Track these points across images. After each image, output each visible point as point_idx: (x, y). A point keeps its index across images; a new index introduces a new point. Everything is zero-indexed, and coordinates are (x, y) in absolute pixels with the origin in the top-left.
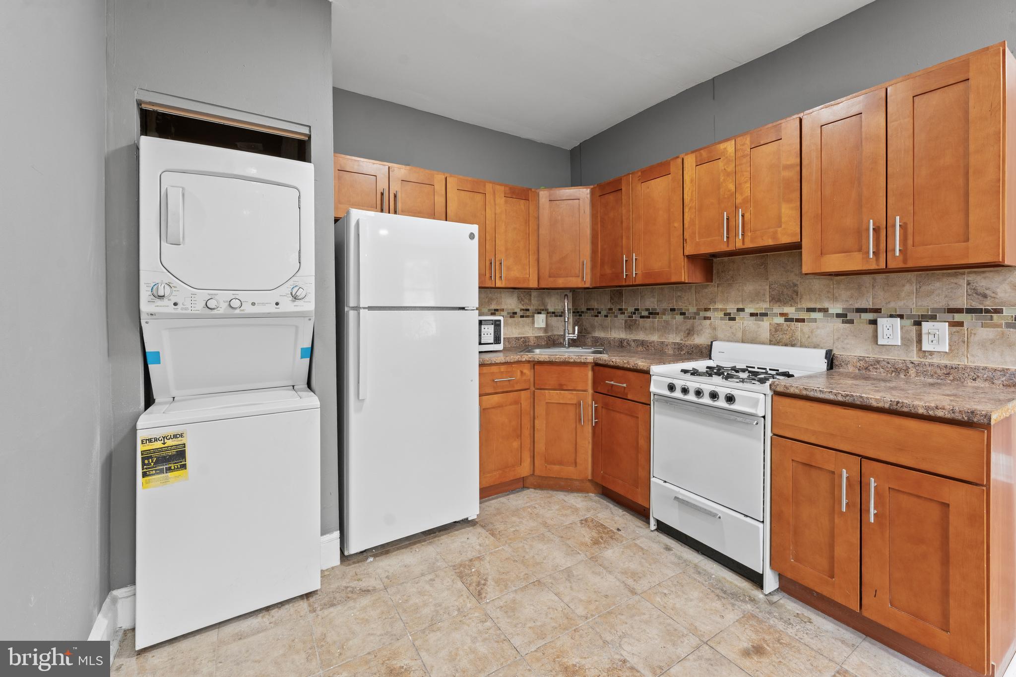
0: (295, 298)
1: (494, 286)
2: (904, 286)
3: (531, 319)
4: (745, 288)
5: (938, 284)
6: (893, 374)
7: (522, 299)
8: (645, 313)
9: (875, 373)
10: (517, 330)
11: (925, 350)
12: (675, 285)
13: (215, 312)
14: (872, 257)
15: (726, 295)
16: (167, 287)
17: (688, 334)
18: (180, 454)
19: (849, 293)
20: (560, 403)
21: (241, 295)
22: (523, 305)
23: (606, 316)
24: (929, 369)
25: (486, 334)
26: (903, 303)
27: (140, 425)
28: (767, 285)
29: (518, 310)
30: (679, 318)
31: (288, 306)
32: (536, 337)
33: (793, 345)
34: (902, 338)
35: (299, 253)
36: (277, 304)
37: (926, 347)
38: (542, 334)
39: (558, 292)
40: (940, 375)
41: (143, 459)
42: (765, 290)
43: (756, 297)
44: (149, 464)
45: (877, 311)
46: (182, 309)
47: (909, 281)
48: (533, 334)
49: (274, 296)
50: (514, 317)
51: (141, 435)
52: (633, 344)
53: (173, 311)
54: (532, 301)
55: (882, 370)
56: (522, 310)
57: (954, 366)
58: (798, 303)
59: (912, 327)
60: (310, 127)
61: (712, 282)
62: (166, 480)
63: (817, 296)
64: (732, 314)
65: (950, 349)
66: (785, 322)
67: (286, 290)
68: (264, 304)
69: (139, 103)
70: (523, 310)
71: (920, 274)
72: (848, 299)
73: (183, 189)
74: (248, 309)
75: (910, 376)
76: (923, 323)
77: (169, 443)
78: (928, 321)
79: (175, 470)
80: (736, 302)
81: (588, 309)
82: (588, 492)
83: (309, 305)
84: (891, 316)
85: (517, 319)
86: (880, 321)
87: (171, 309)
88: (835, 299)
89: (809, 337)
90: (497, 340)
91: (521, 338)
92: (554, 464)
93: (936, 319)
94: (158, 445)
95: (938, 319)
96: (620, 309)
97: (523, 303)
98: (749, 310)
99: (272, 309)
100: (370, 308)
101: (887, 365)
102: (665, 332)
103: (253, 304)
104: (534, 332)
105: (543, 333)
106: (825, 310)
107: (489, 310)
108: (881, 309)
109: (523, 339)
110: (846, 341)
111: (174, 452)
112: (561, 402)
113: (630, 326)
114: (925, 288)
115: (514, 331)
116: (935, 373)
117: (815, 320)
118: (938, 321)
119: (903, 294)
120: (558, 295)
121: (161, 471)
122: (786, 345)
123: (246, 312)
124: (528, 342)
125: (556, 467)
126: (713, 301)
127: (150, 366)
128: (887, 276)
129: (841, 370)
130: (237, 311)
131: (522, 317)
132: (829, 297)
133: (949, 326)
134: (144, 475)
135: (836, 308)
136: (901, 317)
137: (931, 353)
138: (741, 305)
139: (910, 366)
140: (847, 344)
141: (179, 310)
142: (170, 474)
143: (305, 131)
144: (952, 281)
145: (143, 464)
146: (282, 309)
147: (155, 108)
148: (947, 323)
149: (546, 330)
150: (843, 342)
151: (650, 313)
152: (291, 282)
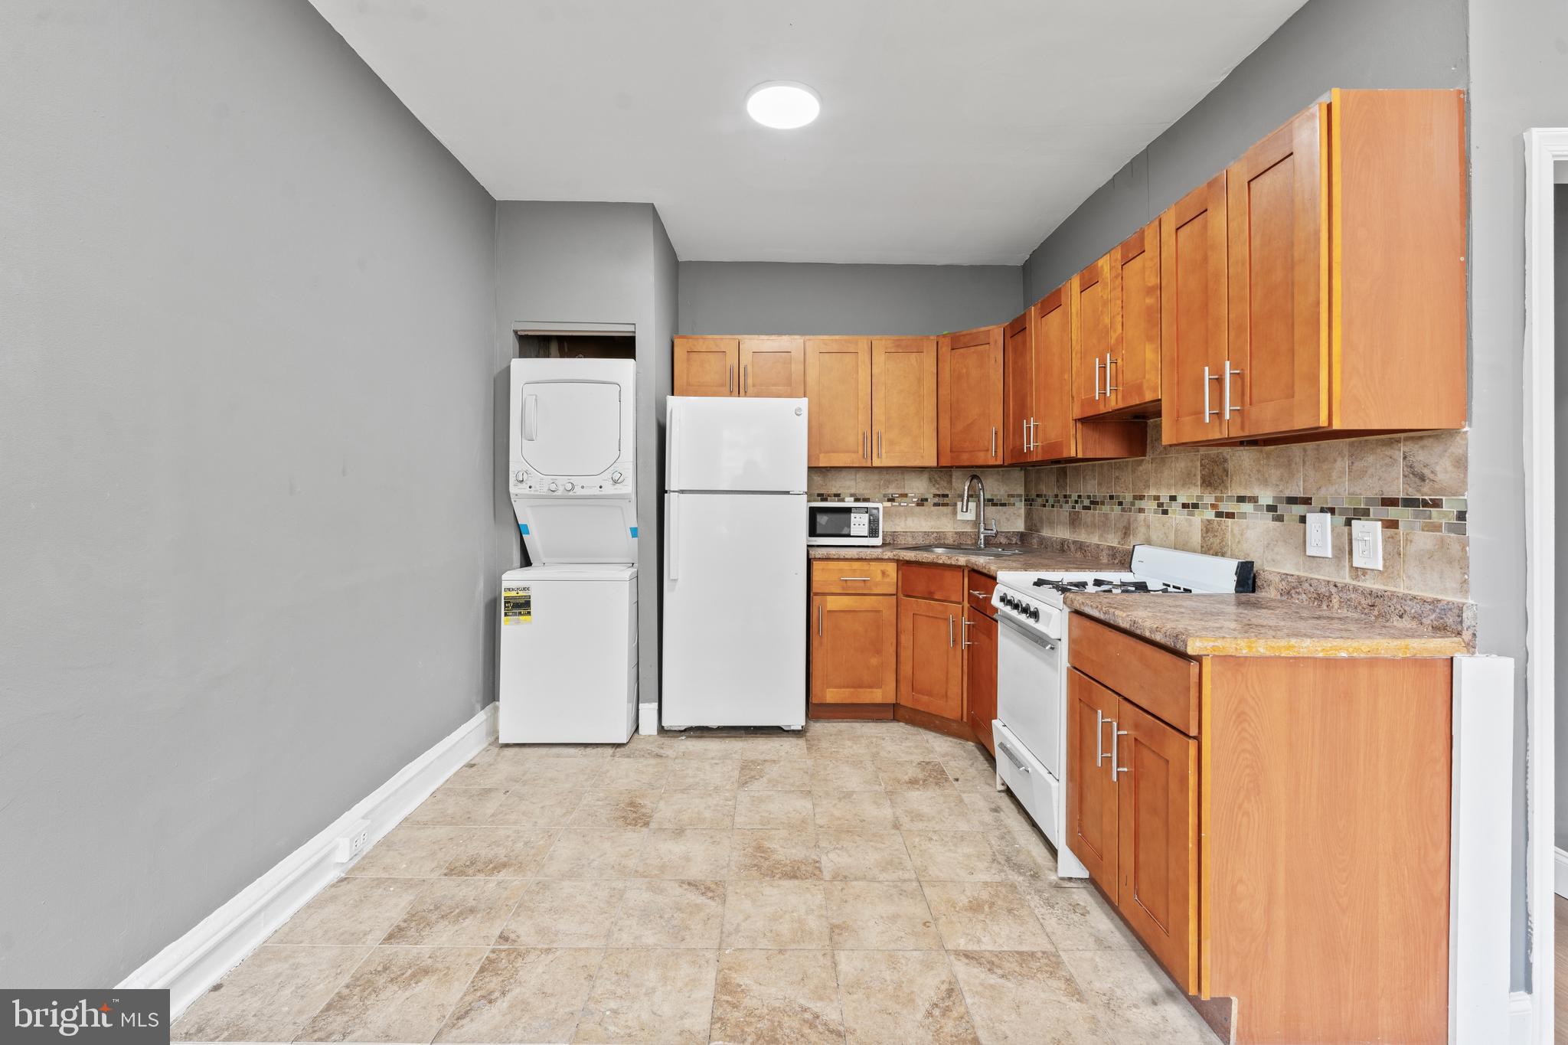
0: (615, 482)
1: (870, 465)
2: (1335, 461)
3: (950, 508)
4: (1178, 465)
5: (1371, 459)
6: (1316, 603)
7: (936, 481)
8: (1087, 503)
9: (1297, 601)
10: (929, 523)
11: (1357, 566)
12: (1113, 461)
13: (555, 493)
14: (1208, 421)
15: (1159, 475)
16: (525, 474)
17: (1125, 533)
18: (527, 604)
19: (1278, 473)
20: (929, 617)
21: (574, 480)
22: (938, 489)
23: (1053, 506)
24: (1353, 596)
25: (857, 525)
26: (1334, 489)
27: (504, 577)
28: (1198, 460)
29: (930, 496)
30: (1117, 508)
31: (609, 489)
32: (956, 533)
33: (1223, 555)
34: (1333, 547)
35: (620, 442)
36: (601, 487)
37: (1358, 562)
38: (968, 529)
39: (998, 471)
40: (1365, 606)
41: (505, 603)
42: (1196, 468)
43: (1186, 480)
44: (508, 607)
45: (1307, 501)
46: (535, 491)
47: (1341, 454)
48: (954, 528)
49: (598, 481)
50: (923, 505)
51: (505, 585)
52: (1072, 547)
53: (529, 493)
54: (954, 484)
55: (1304, 596)
56: (935, 496)
57: (1379, 593)
58: (1227, 489)
59: (1343, 527)
60: (634, 324)
61: (1145, 456)
62: (518, 622)
63: (1247, 477)
64: (1165, 505)
65: (1385, 566)
66: (1216, 517)
67: (607, 475)
68: (591, 487)
69: (516, 332)
70: (939, 495)
71: (1353, 442)
72: (1278, 483)
73: (536, 396)
74: (579, 491)
75: (1333, 607)
76: (1353, 521)
77: (521, 593)
78: (1360, 519)
79: (523, 615)
80: (1169, 487)
81: (1038, 496)
82: (967, 740)
83: (628, 488)
84: (1322, 510)
85: (928, 507)
86: (1309, 517)
87: (527, 491)
88: (1264, 482)
89: (1239, 542)
90: (873, 532)
91: (933, 533)
92: (923, 694)
93: (1369, 516)
94: (513, 594)
95: (1372, 516)
96: (1065, 496)
97: (937, 486)
98: (1182, 499)
99: (596, 491)
100: (682, 492)
101: (1309, 587)
102: (1104, 530)
103: (583, 487)
104: (955, 526)
105: (972, 528)
106: (1254, 500)
107: (884, 496)
108: (1311, 498)
109: (935, 535)
110: (1276, 550)
111: (522, 601)
112: (931, 615)
113: (1074, 522)
114: (1359, 465)
115: (924, 523)
116: (1360, 603)
117: (1243, 515)
118: (1372, 520)
119: (1334, 475)
120: (999, 475)
121: (515, 614)
122: (1216, 554)
123: (578, 494)
124: (944, 539)
125: (925, 698)
126: (1147, 486)
127: (524, 536)
128: (1319, 445)
129: (1263, 594)
130: (571, 493)
131: (936, 505)
132: (1259, 479)
133: (1383, 527)
134: (506, 615)
135: (1266, 498)
136: (1332, 511)
137: (1364, 571)
138: (1173, 491)
139: (1334, 590)
140: (1277, 554)
141: (532, 492)
142: (521, 618)
143: (631, 329)
144: (1387, 453)
145: (505, 607)
146: (604, 491)
147: (526, 333)
148: (1380, 522)
149: (976, 523)
150: (1272, 550)
151: (1092, 503)
152: (612, 468)
